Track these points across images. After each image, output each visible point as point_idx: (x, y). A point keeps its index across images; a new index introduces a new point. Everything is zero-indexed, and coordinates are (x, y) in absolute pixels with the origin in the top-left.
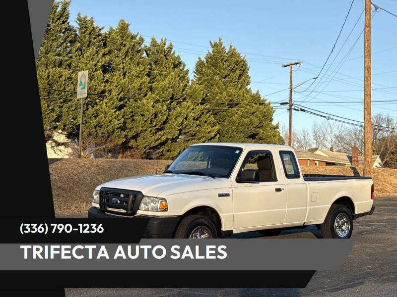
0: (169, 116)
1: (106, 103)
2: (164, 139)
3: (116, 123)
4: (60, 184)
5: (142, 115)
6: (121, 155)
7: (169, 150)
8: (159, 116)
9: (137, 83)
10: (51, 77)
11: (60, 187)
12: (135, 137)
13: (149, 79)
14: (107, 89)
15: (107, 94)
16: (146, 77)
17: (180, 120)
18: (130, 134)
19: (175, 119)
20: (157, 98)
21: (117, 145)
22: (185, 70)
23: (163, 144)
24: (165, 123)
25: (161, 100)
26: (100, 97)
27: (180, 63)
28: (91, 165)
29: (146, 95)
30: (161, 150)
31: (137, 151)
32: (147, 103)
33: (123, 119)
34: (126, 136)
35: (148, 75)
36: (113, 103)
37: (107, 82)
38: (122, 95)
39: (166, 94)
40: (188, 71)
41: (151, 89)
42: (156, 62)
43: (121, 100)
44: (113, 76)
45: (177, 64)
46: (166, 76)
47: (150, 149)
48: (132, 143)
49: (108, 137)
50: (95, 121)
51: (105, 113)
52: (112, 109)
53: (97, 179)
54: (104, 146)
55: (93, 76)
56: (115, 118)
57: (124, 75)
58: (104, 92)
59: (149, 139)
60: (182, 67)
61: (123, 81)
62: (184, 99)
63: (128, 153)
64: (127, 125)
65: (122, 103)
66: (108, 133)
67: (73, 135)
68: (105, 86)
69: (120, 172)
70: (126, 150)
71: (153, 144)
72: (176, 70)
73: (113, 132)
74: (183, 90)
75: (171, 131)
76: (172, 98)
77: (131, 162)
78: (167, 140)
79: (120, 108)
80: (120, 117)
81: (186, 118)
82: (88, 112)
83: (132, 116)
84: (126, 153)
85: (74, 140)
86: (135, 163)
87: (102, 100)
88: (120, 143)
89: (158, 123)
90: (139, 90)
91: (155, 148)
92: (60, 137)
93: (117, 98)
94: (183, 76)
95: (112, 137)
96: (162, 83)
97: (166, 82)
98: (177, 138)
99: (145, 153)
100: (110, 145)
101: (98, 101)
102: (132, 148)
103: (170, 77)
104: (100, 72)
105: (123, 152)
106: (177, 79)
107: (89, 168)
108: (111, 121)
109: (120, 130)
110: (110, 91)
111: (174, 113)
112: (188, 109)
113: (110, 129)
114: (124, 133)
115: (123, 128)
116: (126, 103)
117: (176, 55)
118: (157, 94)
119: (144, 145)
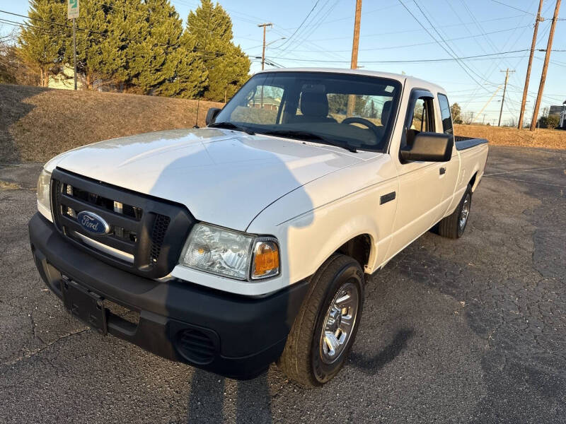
0: (166, 59)
1: (109, 42)
2: (162, 78)
3: (119, 62)
4: (45, 120)
5: (143, 57)
6: (125, 91)
7: (167, 89)
8: (158, 58)
9: (137, 27)
10: (53, 12)
11: (45, 124)
12: (137, 76)
13: (147, 24)
14: (110, 29)
15: (109, 34)
16: (145, 22)
17: (176, 63)
18: (133, 73)
19: (171, 62)
20: (156, 42)
21: (121, 82)
22: (179, 19)
23: (161, 83)
24: (163, 64)
25: (159, 44)
26: (104, 35)
27: (175, 13)
28: (88, 99)
29: (145, 39)
30: (160, 89)
31: (139, 88)
32: (147, 45)
33: (125, 59)
34: (128, 74)
35: (147, 20)
36: (116, 43)
37: (109, 22)
38: (123, 36)
39: (162, 39)
40: (181, 21)
41: (150, 33)
42: (154, 10)
43: (123, 40)
44: (114, 18)
45: (172, 14)
46: (163, 23)
47: (150, 87)
48: (134, 81)
49: (113, 74)
50: (99, 58)
51: (109, 52)
52: (115, 48)
53: (94, 115)
54: (109, 82)
55: (95, 15)
56: (118, 57)
57: (125, 18)
58: (106, 31)
59: (150, 78)
60: (176, 17)
61: (124, 23)
62: (179, 46)
63: (132, 89)
64: (130, 64)
65: (124, 43)
66: (112, 70)
67: (80, 70)
68: (107, 26)
69: (123, 108)
70: (130, 87)
71: (153, 83)
72: (172, 18)
73: (117, 70)
74: (178, 38)
75: (168, 72)
76: (168, 44)
77: (135, 98)
78: (165, 80)
79: (123, 48)
80: (123, 57)
81: (181, 62)
82: (91, 49)
83: (134, 57)
84: (130, 90)
85: (82, 74)
86: (140, 99)
87: (106, 39)
88: (123, 80)
89: (157, 64)
90: (139, 33)
91: (154, 86)
92: (70, 71)
93: (120, 39)
94: (177, 25)
95: (117, 74)
96: (159, 29)
97: (163, 28)
98: (173, 78)
99: (146, 89)
100: (115, 81)
101: (101, 40)
102: (134, 85)
103: (166, 24)
104: (101, 12)
105: (127, 89)
106: (173, 26)
107: (85, 102)
108: (114, 60)
109: (122, 68)
110: (112, 31)
111: (170, 57)
112: (182, 54)
113: (114, 67)
114: (126, 72)
115: (126, 67)
116: (128, 44)
117: (171, 5)
118: (156, 39)
119: (145, 84)
